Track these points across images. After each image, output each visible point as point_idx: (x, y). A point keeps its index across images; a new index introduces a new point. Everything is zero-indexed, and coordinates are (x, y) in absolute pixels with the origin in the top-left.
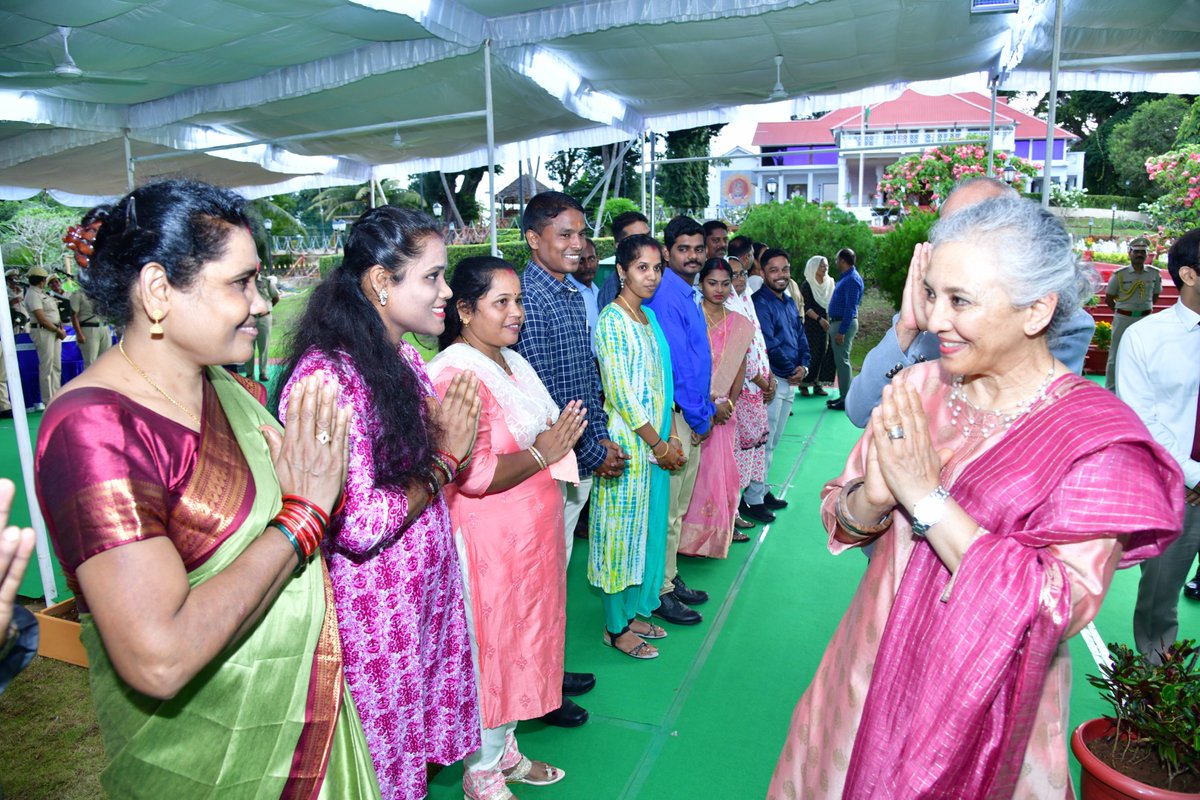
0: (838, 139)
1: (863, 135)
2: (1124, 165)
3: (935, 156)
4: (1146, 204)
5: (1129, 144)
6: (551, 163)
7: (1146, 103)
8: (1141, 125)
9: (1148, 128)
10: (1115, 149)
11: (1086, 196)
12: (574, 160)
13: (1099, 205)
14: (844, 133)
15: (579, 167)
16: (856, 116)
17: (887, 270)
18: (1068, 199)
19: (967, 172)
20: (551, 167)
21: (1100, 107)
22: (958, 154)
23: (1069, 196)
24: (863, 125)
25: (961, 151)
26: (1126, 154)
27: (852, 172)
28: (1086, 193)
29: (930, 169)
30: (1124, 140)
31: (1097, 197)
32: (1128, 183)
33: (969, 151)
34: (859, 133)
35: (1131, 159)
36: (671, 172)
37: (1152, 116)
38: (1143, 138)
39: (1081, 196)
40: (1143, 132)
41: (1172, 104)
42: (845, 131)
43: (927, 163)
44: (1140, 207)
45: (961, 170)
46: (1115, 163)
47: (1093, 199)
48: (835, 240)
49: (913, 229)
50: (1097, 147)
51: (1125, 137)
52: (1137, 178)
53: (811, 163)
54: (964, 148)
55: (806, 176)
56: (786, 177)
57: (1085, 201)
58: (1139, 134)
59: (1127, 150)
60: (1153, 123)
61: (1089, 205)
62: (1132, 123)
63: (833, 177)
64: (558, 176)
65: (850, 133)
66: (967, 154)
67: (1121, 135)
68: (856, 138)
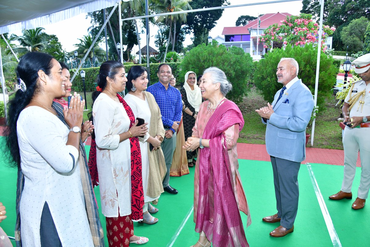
0: (250, 32)
1: (258, 31)
2: (346, 41)
3: (285, 24)
4: (354, 54)
5: (348, 34)
6: (156, 41)
7: (354, 20)
8: (352, 27)
9: (354, 28)
10: (343, 36)
11: (334, 51)
12: (164, 40)
13: (338, 54)
14: (252, 30)
15: (166, 42)
16: (256, 24)
17: (260, 79)
18: (328, 52)
19: (301, 31)
20: (156, 43)
21: (337, 22)
22: (296, 23)
23: (328, 51)
24: (258, 27)
25: (298, 21)
26: (347, 37)
27: (255, 43)
28: (334, 50)
29: (283, 30)
30: (346, 32)
31: (337, 52)
32: (348, 47)
33: (301, 21)
34: (257, 30)
35: (348, 39)
36: (195, 44)
37: (356, 24)
38: (352, 32)
39: (332, 51)
40: (353, 30)
41: (363, 20)
42: (253, 29)
43: (281, 27)
44: (351, 55)
45: (298, 29)
46: (343, 40)
47: (336, 52)
48: (232, 63)
49: (274, 56)
50: (336, 36)
51: (346, 31)
52: (351, 45)
53: (242, 41)
54: (299, 20)
55: (240, 45)
56: (233, 45)
57: (333, 53)
58: (351, 30)
59: (347, 36)
60: (356, 26)
61: (335, 55)
62: (349, 27)
63: (248, 45)
64: (159, 46)
65: (254, 30)
66: (301, 22)
67: (345, 31)
68: (256, 31)
